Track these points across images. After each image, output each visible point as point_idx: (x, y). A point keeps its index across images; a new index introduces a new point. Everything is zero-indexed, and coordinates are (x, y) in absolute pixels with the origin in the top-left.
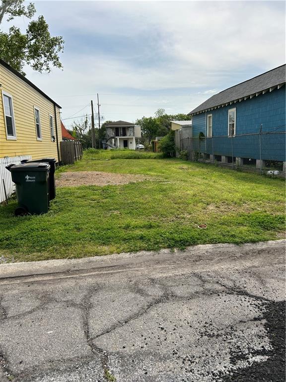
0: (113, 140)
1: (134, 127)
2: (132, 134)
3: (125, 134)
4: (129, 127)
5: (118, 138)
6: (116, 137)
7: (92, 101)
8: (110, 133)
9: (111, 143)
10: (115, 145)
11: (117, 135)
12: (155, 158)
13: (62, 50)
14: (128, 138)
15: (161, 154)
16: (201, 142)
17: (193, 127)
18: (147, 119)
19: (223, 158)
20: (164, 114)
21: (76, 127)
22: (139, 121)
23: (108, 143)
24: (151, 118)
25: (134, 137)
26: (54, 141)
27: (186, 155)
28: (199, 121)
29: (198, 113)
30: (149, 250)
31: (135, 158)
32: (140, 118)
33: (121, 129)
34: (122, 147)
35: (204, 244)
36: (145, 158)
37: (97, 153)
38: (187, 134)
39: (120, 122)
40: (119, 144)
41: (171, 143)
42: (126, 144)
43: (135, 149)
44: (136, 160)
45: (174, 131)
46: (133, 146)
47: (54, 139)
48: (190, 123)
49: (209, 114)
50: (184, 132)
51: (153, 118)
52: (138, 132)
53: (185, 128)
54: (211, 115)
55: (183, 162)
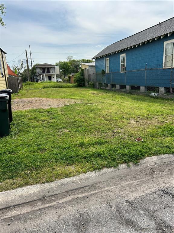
0: (41, 76)
1: (54, 67)
2: (54, 72)
3: (49, 72)
4: (52, 67)
5: (45, 74)
6: (44, 74)
7: (26, 50)
8: (39, 71)
9: (40, 78)
10: (43, 79)
11: (44, 72)
12: (72, 87)
13: (4, 13)
14: (51, 75)
15: (76, 84)
16: (103, 76)
17: (96, 67)
18: (62, 62)
19: (118, 86)
20: (72, 59)
21: (15, 68)
22: (57, 64)
23: (38, 78)
24: (64, 62)
25: (55, 74)
26: (3, 77)
27: (93, 85)
28: (100, 63)
29: (99, 58)
30: (110, 167)
31: (59, 87)
32: (58, 62)
33: (47, 69)
34: (48, 80)
35: (150, 156)
36: (65, 87)
37: (32, 84)
38: (92, 71)
39: (45, 64)
40: (45, 79)
41: (82, 77)
42: (50, 78)
43: (56, 81)
44: (60, 89)
45: (83, 70)
46: (55, 79)
47: (3, 75)
48: (93, 64)
49: (107, 58)
50: (90, 70)
51: (66, 62)
52: (58, 70)
53: (91, 67)
54: (108, 58)
55: (91, 89)
